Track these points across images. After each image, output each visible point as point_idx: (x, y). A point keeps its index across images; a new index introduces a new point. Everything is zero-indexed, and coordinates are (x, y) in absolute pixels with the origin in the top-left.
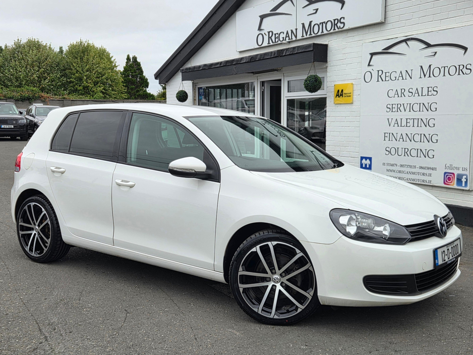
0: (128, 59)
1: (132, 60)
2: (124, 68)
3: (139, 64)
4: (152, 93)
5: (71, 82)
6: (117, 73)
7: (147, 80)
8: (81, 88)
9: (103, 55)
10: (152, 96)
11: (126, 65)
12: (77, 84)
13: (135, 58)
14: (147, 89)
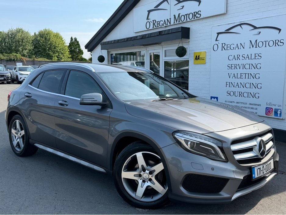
0: (72, 39)
1: (74, 40)
2: (70, 44)
3: (78, 42)
4: (85, 58)
5: (39, 51)
6: (66, 46)
7: (82, 51)
8: (45, 54)
9: (57, 36)
10: (85, 60)
11: (71, 42)
12: (43, 52)
13: (76, 39)
14: (82, 55)
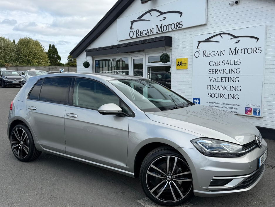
0: (50, 46)
1: (52, 47)
2: (48, 50)
3: (56, 49)
4: (63, 63)
5: (21, 57)
6: (44, 53)
7: (60, 56)
8: (26, 60)
9: (37, 43)
10: (63, 64)
11: (49, 49)
12: (24, 58)
13: (54, 46)
14: (60, 61)
